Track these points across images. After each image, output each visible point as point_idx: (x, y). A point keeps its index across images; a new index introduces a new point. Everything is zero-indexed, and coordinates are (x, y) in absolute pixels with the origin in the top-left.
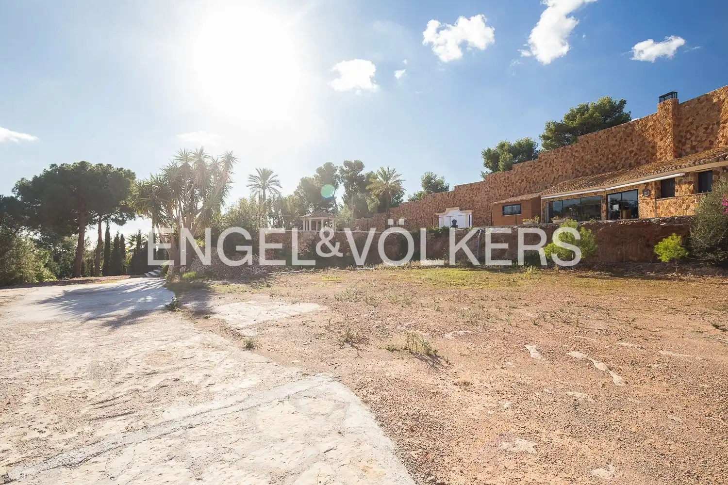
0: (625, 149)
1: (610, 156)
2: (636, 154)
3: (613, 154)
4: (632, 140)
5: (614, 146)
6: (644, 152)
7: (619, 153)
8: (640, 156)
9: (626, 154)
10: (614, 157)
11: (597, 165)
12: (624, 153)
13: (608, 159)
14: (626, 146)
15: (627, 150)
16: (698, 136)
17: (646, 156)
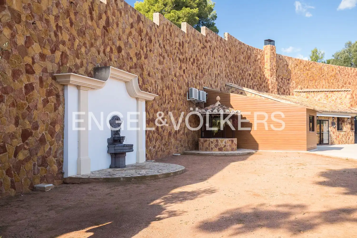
0: (247, 70)
1: (241, 71)
2: (252, 79)
4: (250, 64)
6: (256, 80)
9: (247, 75)
10: (242, 74)
12: (247, 73)
14: (248, 68)
16: (279, 83)
17: (257, 83)
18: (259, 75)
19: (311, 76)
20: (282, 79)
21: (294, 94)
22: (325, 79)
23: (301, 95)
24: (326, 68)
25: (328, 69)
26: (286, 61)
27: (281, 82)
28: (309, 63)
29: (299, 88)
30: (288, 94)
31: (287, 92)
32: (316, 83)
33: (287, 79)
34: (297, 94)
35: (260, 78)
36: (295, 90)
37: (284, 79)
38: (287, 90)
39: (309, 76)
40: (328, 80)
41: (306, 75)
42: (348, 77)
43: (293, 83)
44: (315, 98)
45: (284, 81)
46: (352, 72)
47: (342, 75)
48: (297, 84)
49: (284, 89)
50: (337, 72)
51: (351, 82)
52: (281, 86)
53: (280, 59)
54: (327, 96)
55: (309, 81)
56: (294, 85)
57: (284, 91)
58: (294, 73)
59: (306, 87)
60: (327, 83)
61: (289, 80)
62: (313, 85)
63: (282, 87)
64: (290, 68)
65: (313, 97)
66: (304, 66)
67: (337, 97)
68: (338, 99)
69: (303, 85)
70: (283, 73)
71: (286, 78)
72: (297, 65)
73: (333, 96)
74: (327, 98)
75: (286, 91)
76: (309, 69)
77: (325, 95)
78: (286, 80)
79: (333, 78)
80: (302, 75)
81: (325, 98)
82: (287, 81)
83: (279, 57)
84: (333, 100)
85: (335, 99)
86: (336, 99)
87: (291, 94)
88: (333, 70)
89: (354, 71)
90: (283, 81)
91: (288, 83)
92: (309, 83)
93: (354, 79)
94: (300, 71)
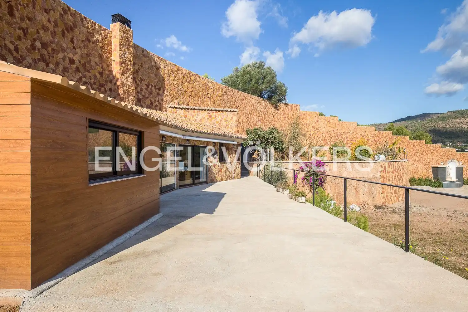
0: (63, 50)
1: (38, 44)
2: (77, 70)
3: (44, 45)
4: (72, 41)
5: (45, 28)
6: (90, 74)
7: (53, 50)
8: (85, 77)
9: (64, 59)
10: (44, 52)
11: (12, 47)
12: (61, 55)
13: (33, 47)
14: (65, 46)
15: (66, 54)
16: (142, 90)
17: (92, 81)
18: (99, 68)
19: (192, 91)
20: (148, 86)
21: (167, 110)
22: (210, 99)
23: (178, 112)
24: (211, 85)
25: (214, 86)
26: (154, 60)
27: (146, 89)
28: (190, 74)
29: (175, 103)
30: (158, 108)
31: (156, 106)
32: (199, 101)
33: (157, 87)
34: (172, 110)
35: (101, 74)
36: (169, 106)
37: (152, 86)
38: (157, 103)
39: (190, 90)
40: (214, 99)
41: (186, 88)
42: (235, 101)
43: (167, 96)
44: (195, 118)
45: (151, 89)
46: (239, 95)
47: (229, 97)
48: (173, 97)
49: (151, 101)
50: (223, 92)
51: (237, 106)
52: (147, 95)
53: (144, 56)
54: (211, 116)
55: (190, 97)
56: (168, 98)
57: (151, 104)
58: (168, 81)
59: (186, 103)
60: (212, 103)
61: (159, 89)
62: (196, 102)
63: (147, 98)
64: (162, 74)
65: (193, 116)
66: (183, 76)
67: (222, 118)
68: (223, 120)
69: (181, 100)
70: (149, 77)
71: (155, 86)
72: (173, 72)
73: (217, 117)
74: (210, 119)
75: (154, 104)
76: (190, 82)
77: (208, 115)
78: (155, 89)
79: (219, 98)
80: (180, 87)
81: (208, 119)
82: (157, 90)
83: (143, 52)
84: (217, 122)
85: (219, 121)
86: (221, 121)
87: (164, 109)
88: (219, 89)
89: (240, 95)
90: (149, 89)
91: (158, 94)
92: (190, 100)
93: (241, 104)
94: (177, 80)
